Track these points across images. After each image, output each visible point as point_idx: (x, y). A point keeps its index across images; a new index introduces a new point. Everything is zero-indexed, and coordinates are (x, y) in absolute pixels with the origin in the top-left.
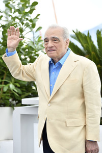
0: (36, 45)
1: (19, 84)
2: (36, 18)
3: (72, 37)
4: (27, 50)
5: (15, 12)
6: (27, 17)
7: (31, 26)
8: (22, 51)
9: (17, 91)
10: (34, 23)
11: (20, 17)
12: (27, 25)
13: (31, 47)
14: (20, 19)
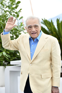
0: (19, 28)
1: (9, 52)
2: (19, 11)
4: (14, 31)
5: (6, 7)
6: (13, 11)
7: (16, 16)
9: (7, 56)
10: (18, 14)
11: (9, 11)
12: (14, 16)
13: (16, 29)
14: (10, 12)
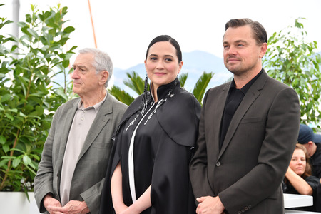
0: (68, 94)
2: (70, 52)
3: (126, 84)
5: (36, 40)
6: (55, 50)
7: (61, 64)
8: (45, 103)
10: (66, 59)
12: (56, 62)
13: (60, 97)
14: (45, 53)
